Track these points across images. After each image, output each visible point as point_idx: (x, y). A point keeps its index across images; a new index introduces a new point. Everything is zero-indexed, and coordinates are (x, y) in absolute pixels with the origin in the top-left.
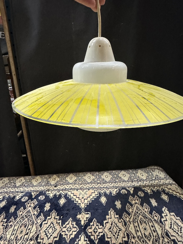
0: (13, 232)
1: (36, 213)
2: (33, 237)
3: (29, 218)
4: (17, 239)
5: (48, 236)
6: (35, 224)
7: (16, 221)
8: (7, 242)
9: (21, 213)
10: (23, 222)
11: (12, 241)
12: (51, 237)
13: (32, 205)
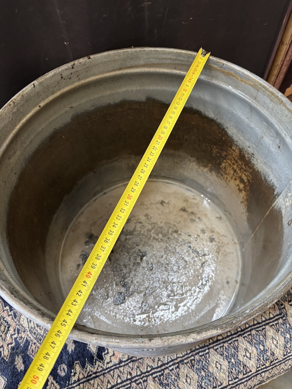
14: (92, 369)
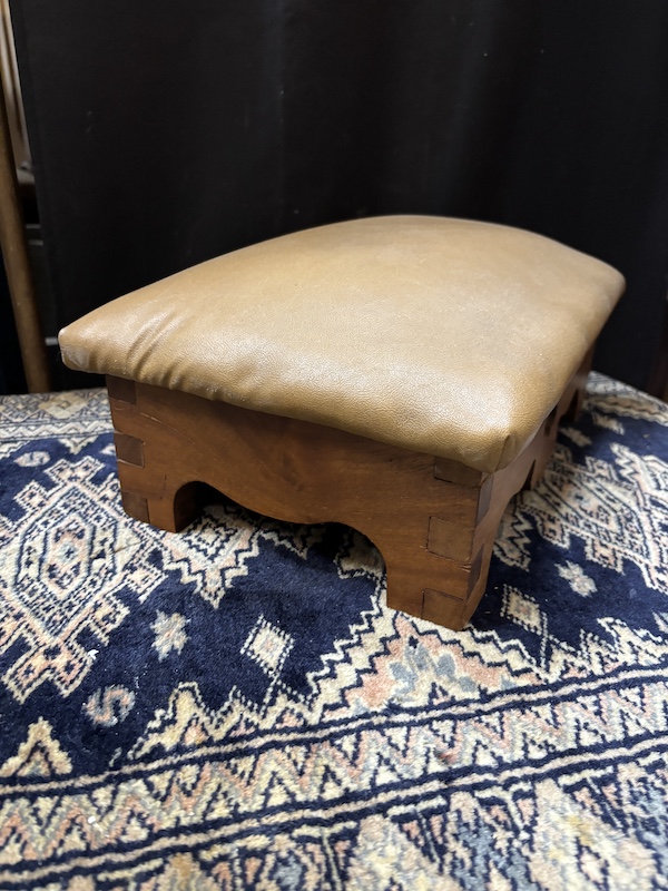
0: (25, 556)
1: (110, 494)
2: (135, 561)
3: (83, 510)
4: (60, 575)
5: (205, 551)
6: (126, 524)
7: (25, 526)
8: (9, 588)
9: (36, 500)
10: (62, 525)
11: (36, 583)
12: (221, 552)
13: (81, 473)
14: (255, 718)
